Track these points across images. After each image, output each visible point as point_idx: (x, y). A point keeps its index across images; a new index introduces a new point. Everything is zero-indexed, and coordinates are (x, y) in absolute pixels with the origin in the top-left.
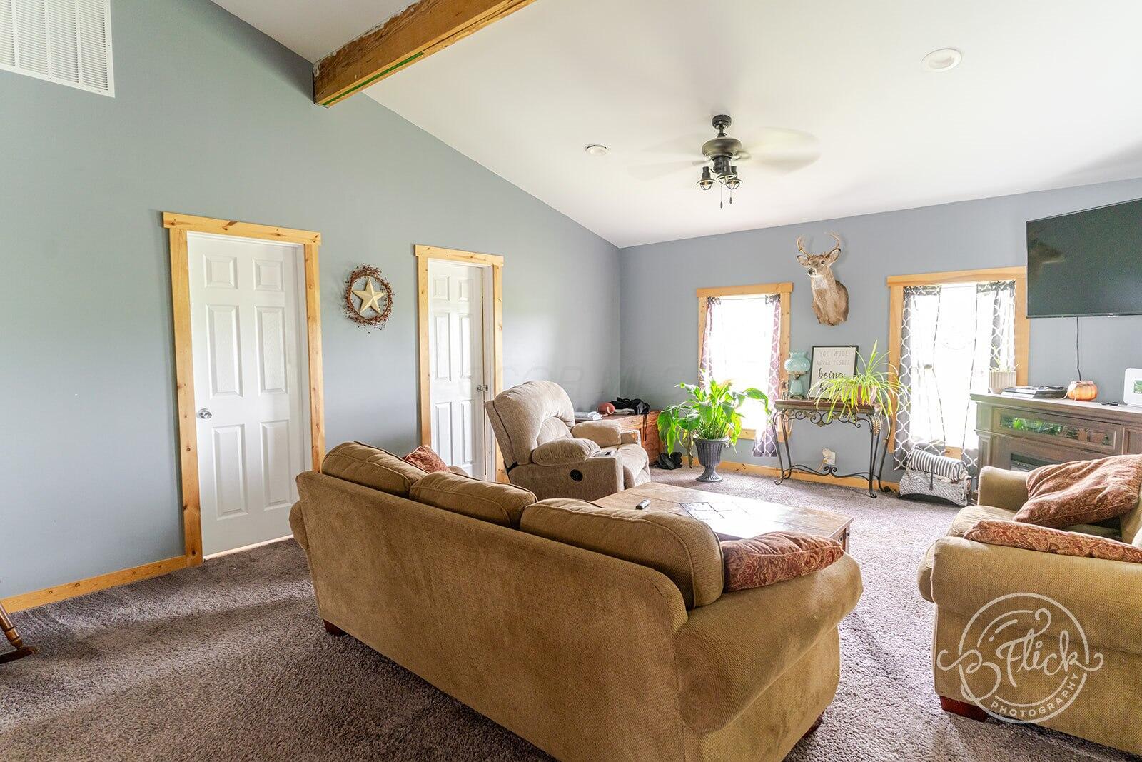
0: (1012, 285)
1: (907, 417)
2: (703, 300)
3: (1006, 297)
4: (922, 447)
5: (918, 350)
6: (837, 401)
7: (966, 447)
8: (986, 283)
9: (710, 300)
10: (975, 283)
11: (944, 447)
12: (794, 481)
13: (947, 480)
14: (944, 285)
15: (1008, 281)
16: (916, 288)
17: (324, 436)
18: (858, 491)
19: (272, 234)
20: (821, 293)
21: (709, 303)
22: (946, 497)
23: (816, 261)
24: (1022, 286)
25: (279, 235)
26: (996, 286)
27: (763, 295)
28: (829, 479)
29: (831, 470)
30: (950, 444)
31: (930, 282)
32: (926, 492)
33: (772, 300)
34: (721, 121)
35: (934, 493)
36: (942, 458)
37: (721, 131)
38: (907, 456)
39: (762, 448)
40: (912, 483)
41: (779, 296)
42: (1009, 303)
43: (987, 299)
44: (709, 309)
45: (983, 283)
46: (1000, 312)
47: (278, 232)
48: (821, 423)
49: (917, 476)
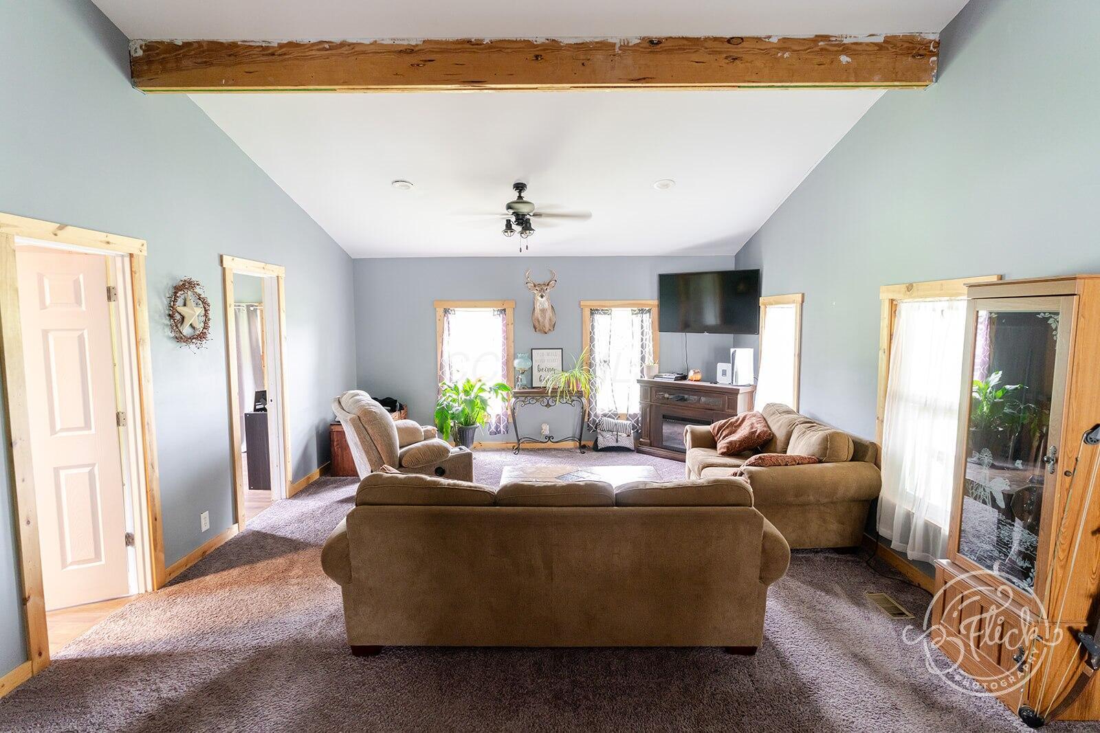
0: (649, 311)
1: (595, 397)
2: (440, 311)
3: (646, 317)
4: (605, 415)
5: (600, 352)
6: (553, 389)
7: (629, 413)
8: (636, 309)
9: (446, 311)
10: (630, 309)
11: (617, 414)
12: (523, 449)
13: (625, 435)
14: (613, 309)
15: (647, 309)
16: (597, 310)
17: (158, 476)
18: (569, 450)
19: (101, 242)
20: (543, 311)
21: (445, 313)
22: (626, 446)
23: (542, 287)
24: (655, 311)
25: (108, 243)
26: (642, 311)
27: (492, 309)
28: (549, 445)
29: (549, 438)
30: (619, 412)
31: (605, 307)
32: (614, 444)
33: (499, 313)
34: (520, 187)
35: (619, 444)
36: (617, 421)
37: (520, 194)
38: (597, 421)
39: (497, 427)
40: (606, 440)
41: (505, 310)
42: (649, 320)
43: (637, 319)
44: (446, 318)
45: (634, 309)
46: (644, 325)
47: (107, 239)
48: (548, 405)
49: (608, 435)
